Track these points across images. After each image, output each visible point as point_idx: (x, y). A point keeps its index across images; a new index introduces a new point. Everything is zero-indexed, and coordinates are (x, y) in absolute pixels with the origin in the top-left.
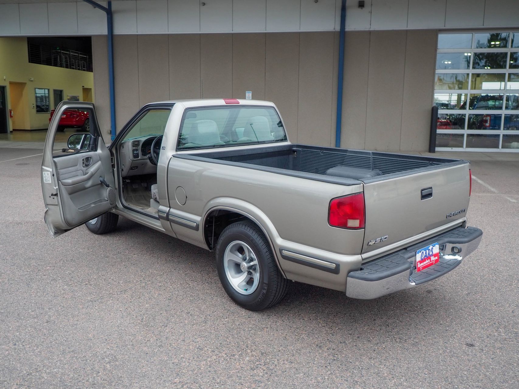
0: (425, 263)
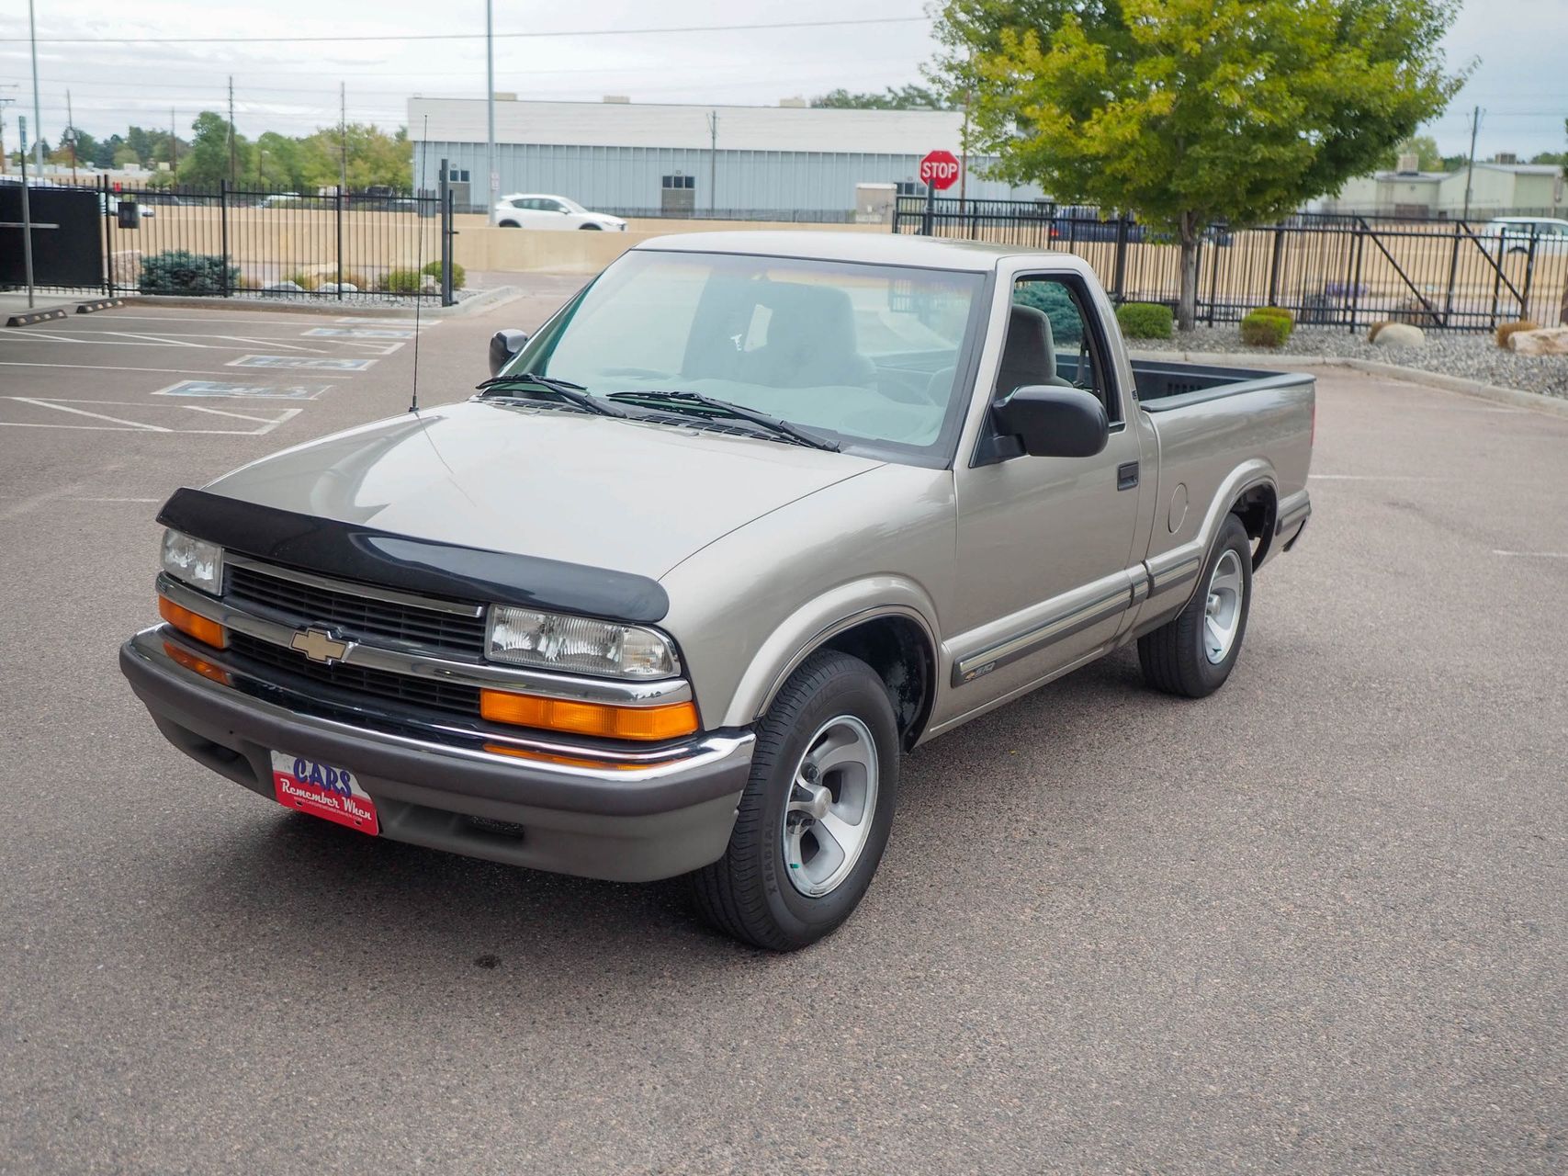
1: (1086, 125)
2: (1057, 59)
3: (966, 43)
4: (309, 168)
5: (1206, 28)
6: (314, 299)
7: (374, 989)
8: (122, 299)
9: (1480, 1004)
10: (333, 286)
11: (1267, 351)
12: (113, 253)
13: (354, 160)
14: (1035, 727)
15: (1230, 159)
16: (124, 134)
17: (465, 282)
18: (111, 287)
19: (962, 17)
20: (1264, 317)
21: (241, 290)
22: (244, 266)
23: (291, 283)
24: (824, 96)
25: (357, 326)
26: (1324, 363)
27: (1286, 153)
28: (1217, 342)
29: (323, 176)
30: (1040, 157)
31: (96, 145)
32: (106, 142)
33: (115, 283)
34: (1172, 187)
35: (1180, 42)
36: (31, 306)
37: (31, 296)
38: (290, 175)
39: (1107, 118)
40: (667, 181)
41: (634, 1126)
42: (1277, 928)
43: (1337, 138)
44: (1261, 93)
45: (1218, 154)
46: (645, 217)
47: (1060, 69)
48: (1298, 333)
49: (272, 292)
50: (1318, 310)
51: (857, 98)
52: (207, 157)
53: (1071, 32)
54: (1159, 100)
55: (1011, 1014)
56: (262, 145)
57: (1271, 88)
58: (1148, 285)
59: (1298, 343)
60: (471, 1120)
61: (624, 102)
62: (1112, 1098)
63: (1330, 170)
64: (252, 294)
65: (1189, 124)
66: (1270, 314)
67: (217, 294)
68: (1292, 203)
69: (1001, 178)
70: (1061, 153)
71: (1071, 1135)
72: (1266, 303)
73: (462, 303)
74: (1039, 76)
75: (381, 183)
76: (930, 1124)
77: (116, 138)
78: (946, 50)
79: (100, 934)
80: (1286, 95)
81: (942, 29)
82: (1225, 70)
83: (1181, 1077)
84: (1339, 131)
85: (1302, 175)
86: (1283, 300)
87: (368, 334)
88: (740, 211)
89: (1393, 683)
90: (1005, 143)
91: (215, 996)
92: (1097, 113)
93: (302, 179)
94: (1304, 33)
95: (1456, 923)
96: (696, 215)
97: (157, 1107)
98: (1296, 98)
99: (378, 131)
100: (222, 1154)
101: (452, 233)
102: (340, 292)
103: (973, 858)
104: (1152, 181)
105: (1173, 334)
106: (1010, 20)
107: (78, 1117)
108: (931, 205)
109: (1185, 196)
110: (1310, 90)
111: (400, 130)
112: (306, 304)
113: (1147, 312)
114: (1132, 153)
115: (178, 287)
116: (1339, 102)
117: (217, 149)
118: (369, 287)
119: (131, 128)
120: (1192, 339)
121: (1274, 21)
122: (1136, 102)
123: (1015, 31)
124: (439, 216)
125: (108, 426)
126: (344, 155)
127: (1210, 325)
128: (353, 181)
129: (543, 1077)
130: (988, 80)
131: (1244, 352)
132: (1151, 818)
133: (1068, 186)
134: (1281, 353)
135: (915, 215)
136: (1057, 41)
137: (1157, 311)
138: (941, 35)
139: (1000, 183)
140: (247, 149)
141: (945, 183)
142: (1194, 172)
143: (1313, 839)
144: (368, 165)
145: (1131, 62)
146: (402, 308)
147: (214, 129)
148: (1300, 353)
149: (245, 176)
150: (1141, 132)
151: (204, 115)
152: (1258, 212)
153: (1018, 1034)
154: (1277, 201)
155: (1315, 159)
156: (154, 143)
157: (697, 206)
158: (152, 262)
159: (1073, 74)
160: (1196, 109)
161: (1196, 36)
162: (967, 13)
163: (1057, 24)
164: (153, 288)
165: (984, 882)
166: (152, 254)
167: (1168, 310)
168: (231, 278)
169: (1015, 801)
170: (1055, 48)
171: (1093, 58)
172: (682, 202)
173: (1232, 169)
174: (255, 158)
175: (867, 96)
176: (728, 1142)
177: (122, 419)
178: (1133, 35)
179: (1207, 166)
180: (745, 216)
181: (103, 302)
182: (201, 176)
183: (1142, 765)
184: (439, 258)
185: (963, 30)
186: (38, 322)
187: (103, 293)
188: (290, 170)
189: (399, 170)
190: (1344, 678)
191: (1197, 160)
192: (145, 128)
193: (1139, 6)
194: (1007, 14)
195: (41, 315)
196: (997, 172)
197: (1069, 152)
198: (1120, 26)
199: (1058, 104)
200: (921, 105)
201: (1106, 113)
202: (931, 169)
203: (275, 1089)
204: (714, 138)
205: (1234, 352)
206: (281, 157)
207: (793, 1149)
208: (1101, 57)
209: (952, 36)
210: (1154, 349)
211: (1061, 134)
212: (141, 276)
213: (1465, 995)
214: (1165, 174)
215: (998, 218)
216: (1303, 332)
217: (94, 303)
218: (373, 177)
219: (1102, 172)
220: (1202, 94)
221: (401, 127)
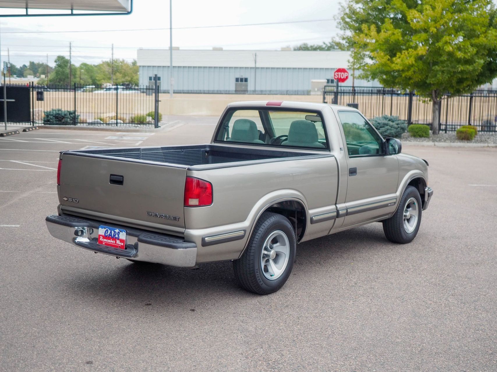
0: (109, 241)
1: (394, 59)
2: (383, 35)
3: (349, 29)
4: (98, 76)
5: (439, 23)
6: (107, 126)
7: (161, 316)
8: (38, 127)
9: (483, 325)
10: (114, 121)
11: (466, 142)
12: (34, 110)
13: (116, 73)
14: (360, 257)
15: (449, 71)
16: (28, 64)
17: (162, 119)
18: (33, 122)
19: (348, 20)
20: (465, 129)
21: (80, 123)
22: (82, 114)
23: (99, 120)
24: (299, 46)
25: (124, 136)
26: (488, 146)
27: (470, 68)
28: (447, 139)
29: (104, 79)
30: (378, 71)
31: (17, 69)
32: (21, 67)
33: (35, 121)
34: (428, 81)
35: (429, 28)
36: (6, 129)
37: (6, 126)
38: (92, 79)
39: (402, 56)
40: (237, 80)
41: (236, 344)
42: (426, 307)
43: (490, 63)
44: (460, 46)
45: (445, 69)
46: (229, 94)
47: (385, 39)
48: (480, 135)
49: (92, 123)
50: (487, 127)
51: (311, 47)
52: (60, 73)
53: (388, 25)
54: (421, 50)
55: (343, 324)
56: (81, 68)
57: (464, 44)
58: (421, 117)
59: (479, 139)
60: (192, 342)
61: (221, 49)
62: (369, 341)
63: (488, 73)
64: (85, 124)
65: (434, 58)
66: (468, 128)
67: (72, 124)
68: (474, 87)
69: (363, 78)
70: (385, 69)
71: (356, 348)
72: (467, 124)
73: (162, 127)
74: (377, 41)
75: (127, 82)
76: (317, 345)
77: (25, 66)
78: (342, 32)
79: (82, 303)
80: (469, 46)
81: (340, 25)
82: (446, 38)
83: (390, 338)
84: (491, 59)
85: (477, 75)
86: (474, 123)
87: (129, 138)
88: (266, 91)
89: (482, 247)
90: (365, 66)
91: (118, 316)
92: (398, 54)
93: (96, 81)
94: (476, 24)
95: (482, 307)
96: (249, 93)
97: (107, 338)
98: (473, 48)
99: (125, 62)
100: (127, 347)
101: (158, 101)
102: (117, 123)
103: (336, 290)
104: (420, 79)
105: (430, 135)
106: (365, 21)
107: (88, 339)
108: (337, 88)
109: (433, 84)
110: (479, 45)
111: (133, 61)
112: (105, 128)
113: (420, 128)
114: (412, 69)
115: (57, 122)
116: (490, 49)
117: (64, 70)
118: (127, 121)
119: (30, 62)
120: (437, 138)
121: (464, 20)
122: (413, 50)
123: (367, 25)
124: (154, 94)
125: (45, 170)
126: (113, 72)
127: (446, 132)
128: (116, 81)
129: (211, 334)
130: (358, 43)
131: (457, 142)
132: (393, 281)
133: (389, 81)
134: (471, 142)
135: (331, 92)
136: (383, 28)
137: (424, 127)
138: (340, 27)
139: (363, 80)
140: (75, 69)
141: (343, 80)
142: (436, 76)
143: (443, 286)
144: (121, 75)
145: (411, 35)
146: (140, 129)
147: (62, 62)
148: (479, 143)
149: (74, 80)
150: (416, 61)
151: (59, 57)
152: (461, 90)
153: (344, 328)
154: (468, 85)
155: (482, 70)
156: (39, 68)
157: (249, 89)
158: (48, 113)
159: (390, 40)
160: (436, 52)
161: (435, 26)
162: (349, 18)
163: (383, 22)
164: (48, 123)
165: (339, 295)
166: (49, 110)
167: (428, 127)
168: (77, 118)
169: (351, 276)
170: (382, 31)
171: (397, 35)
172: (243, 87)
173: (450, 74)
174: (78, 73)
175: (316, 46)
176: (262, 348)
177: (49, 167)
178: (411, 26)
179: (440, 73)
180: (268, 93)
181: (32, 128)
182: (58, 80)
183: (393, 268)
184: (154, 110)
185: (348, 25)
186: (10, 135)
187: (30, 125)
188: (91, 77)
189: (133, 77)
190: (466, 245)
191: (437, 71)
192: (36, 62)
193: (413, 15)
194: (364, 19)
195: (11, 132)
196: (361, 76)
197: (389, 69)
198: (406, 22)
199: (384, 51)
200: (337, 49)
201: (402, 54)
202: (338, 75)
203: (138, 335)
204: (255, 63)
205: (454, 142)
206: (88, 72)
207: (279, 350)
208: (399, 34)
209: (344, 27)
210: (422, 141)
211: (385, 62)
212: (44, 118)
213: (479, 323)
214: (425, 76)
215: (363, 93)
216: (482, 135)
217: (29, 128)
218: (123, 80)
219: (401, 76)
220: (438, 47)
221: (134, 60)
